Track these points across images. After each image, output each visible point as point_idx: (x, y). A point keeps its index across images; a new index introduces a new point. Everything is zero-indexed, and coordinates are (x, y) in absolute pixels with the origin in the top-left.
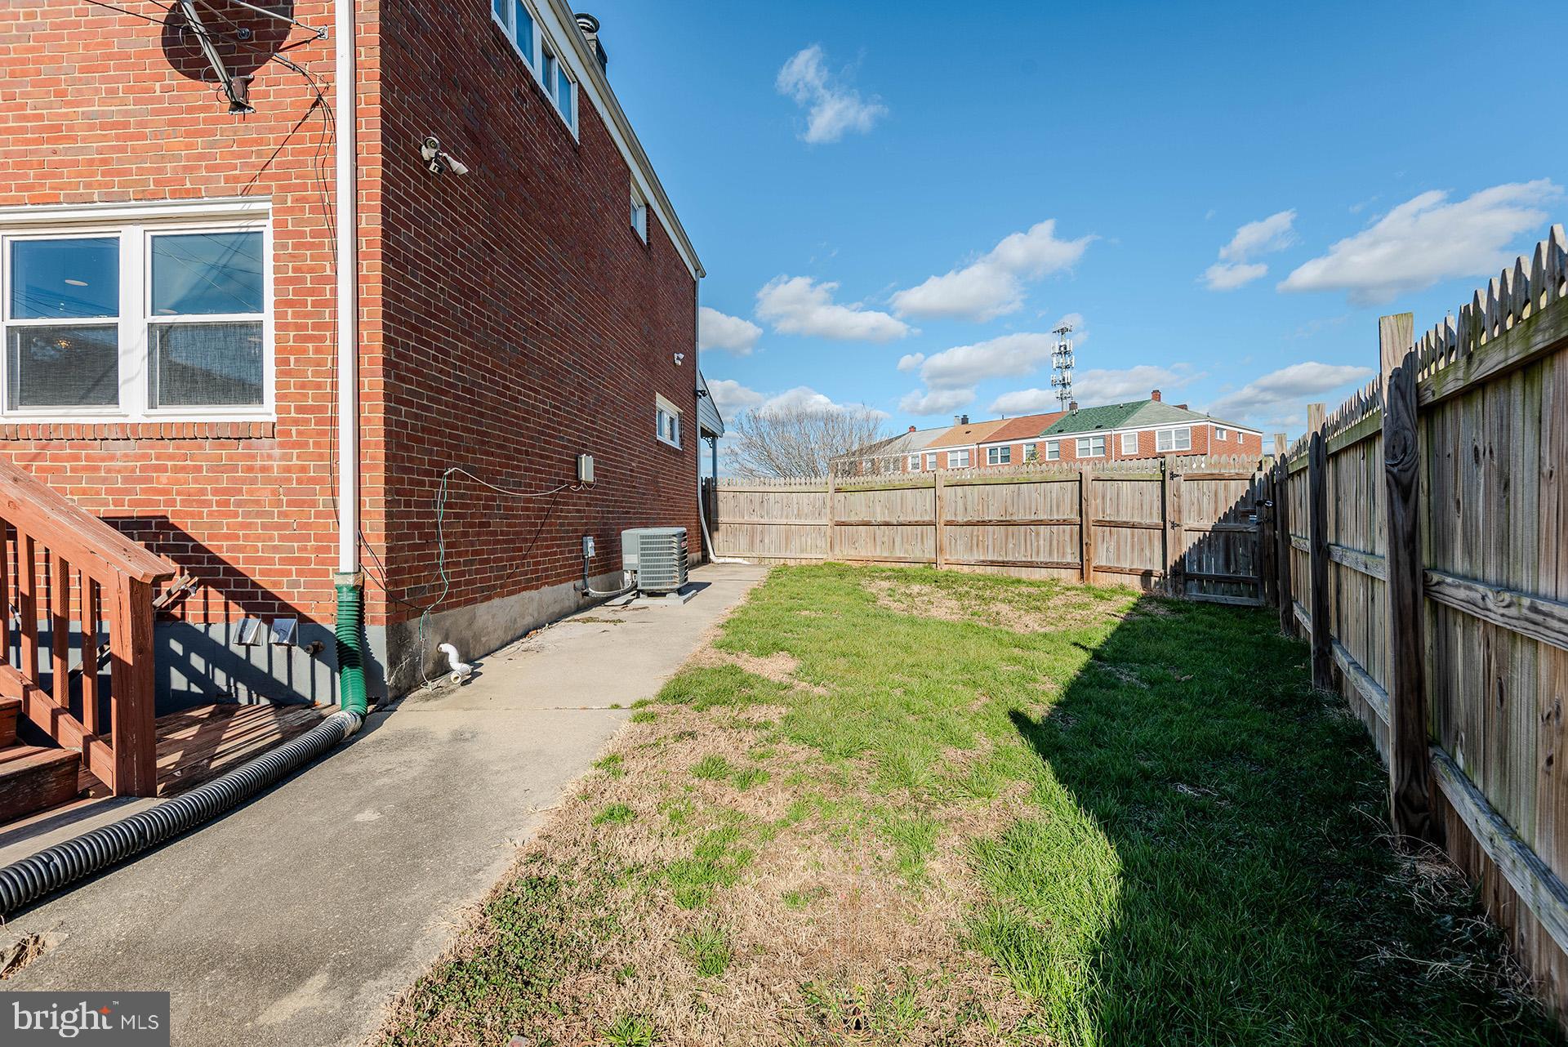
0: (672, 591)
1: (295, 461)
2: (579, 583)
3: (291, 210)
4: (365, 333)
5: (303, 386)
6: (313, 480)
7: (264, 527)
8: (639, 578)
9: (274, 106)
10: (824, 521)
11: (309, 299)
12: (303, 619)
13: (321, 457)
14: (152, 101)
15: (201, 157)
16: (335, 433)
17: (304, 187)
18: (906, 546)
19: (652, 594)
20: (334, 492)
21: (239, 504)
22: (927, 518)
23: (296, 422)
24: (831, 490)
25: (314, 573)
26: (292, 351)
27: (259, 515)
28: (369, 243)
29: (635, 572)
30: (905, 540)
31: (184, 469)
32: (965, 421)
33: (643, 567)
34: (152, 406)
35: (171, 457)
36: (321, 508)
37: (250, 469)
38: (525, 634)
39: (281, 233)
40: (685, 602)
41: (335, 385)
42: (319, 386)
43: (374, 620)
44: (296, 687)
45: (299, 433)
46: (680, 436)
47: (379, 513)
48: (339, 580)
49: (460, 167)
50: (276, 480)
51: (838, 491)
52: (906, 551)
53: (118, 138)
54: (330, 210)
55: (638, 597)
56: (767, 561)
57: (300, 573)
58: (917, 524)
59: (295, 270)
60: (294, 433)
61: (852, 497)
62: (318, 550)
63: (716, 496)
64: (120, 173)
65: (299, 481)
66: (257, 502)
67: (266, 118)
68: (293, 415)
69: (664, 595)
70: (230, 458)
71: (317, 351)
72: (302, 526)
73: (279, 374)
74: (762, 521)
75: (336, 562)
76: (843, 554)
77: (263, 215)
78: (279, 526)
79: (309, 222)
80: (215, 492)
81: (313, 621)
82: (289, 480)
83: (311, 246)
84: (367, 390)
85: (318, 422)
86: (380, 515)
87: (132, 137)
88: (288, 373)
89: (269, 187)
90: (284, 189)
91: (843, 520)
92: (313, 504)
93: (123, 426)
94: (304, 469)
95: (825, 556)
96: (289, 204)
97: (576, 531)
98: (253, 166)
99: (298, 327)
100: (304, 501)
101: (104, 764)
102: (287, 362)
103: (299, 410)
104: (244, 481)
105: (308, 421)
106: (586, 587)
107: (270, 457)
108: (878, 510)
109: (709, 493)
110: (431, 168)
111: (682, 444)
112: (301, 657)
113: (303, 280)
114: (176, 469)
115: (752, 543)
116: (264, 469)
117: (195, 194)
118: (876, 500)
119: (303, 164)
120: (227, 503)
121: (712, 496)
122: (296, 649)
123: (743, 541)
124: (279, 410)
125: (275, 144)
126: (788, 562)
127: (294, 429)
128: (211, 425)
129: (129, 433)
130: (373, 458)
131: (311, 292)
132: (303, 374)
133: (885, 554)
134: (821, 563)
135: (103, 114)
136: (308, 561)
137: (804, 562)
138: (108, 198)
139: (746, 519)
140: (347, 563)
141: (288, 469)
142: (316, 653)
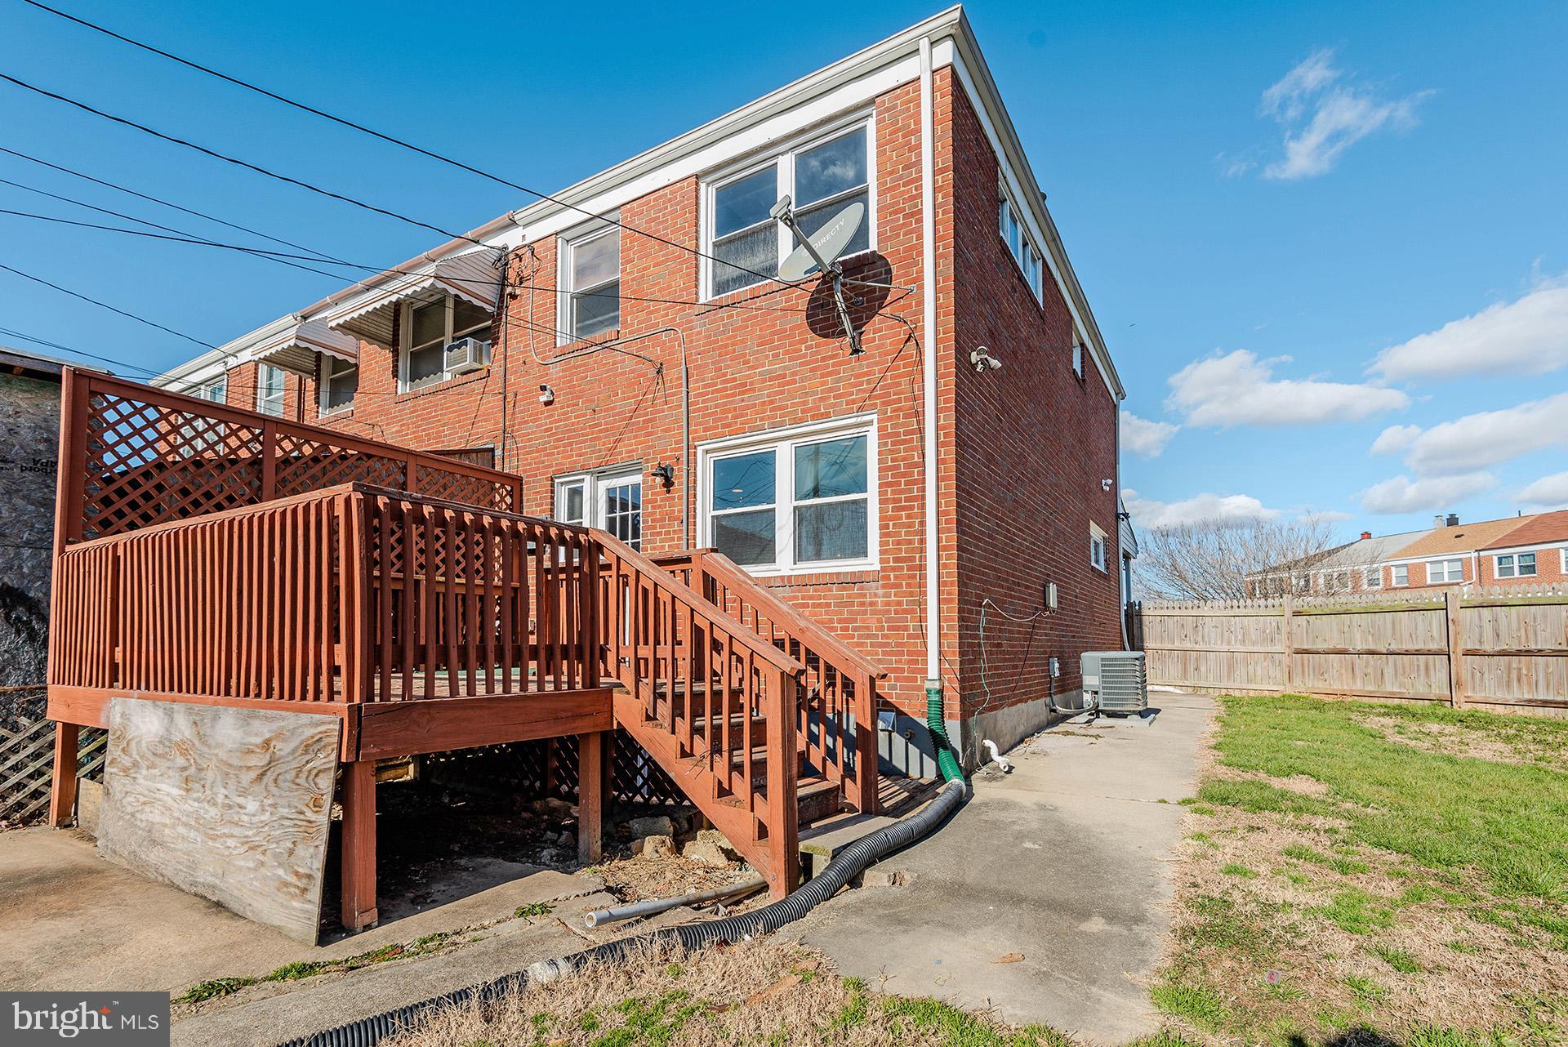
0: (1134, 712)
1: (893, 598)
2: (1048, 700)
3: (890, 418)
4: (943, 501)
5: (899, 543)
6: (906, 611)
7: (872, 645)
8: (1100, 699)
9: (878, 347)
10: (1278, 648)
11: (903, 480)
12: (900, 713)
13: (911, 594)
14: (800, 357)
15: (831, 390)
16: (923, 577)
17: (899, 401)
18: (1401, 678)
19: (1111, 715)
20: (922, 619)
21: (855, 629)
22: (1433, 646)
23: (894, 569)
24: (1288, 613)
25: (907, 679)
26: (891, 518)
27: (868, 637)
28: (946, 435)
29: (1096, 693)
30: (1400, 671)
31: (819, 605)
32: (1452, 521)
33: (1104, 688)
34: (795, 564)
35: (811, 598)
36: (912, 631)
37: (862, 604)
38: (1022, 741)
39: (883, 435)
40: (1150, 724)
41: (922, 541)
42: (910, 542)
43: (951, 716)
44: (894, 762)
45: (896, 577)
46: (1106, 561)
47: (954, 635)
48: (928, 685)
49: (995, 363)
50: (880, 612)
51: (1297, 614)
52: (1402, 685)
53: (779, 385)
54: (919, 415)
55: (1098, 717)
56: (1203, 691)
57: (897, 679)
58: (1418, 653)
59: (893, 460)
60: (892, 577)
61: (1318, 622)
62: (910, 662)
63: (1141, 621)
64: (780, 408)
65: (896, 612)
66: (868, 628)
67: (873, 356)
68: (891, 564)
69: (1125, 716)
70: (849, 596)
71: (909, 517)
72: (898, 645)
73: (882, 535)
74: (1197, 647)
75: (925, 671)
76: (1308, 685)
77: (870, 423)
78: (881, 645)
79: (903, 425)
80: (840, 621)
81: (906, 714)
82: (889, 611)
83: (904, 442)
84: (944, 543)
85: (910, 568)
86: (955, 636)
87: (788, 383)
88: (888, 535)
89: (875, 404)
90: (885, 404)
91: (1306, 647)
92: (906, 628)
93: (782, 577)
94: (899, 603)
95: (1281, 688)
96: (889, 414)
97: (1045, 652)
98: (864, 391)
99: (895, 501)
100: (899, 627)
101: (853, 794)
102: (887, 526)
103: (896, 560)
104: (858, 612)
105: (901, 568)
106: (1054, 705)
107: (876, 595)
108: (1358, 636)
109: (1132, 617)
110: (978, 370)
111: (1107, 568)
112: (899, 741)
113: (898, 467)
114: (815, 606)
115: (1185, 670)
116: (872, 604)
117: (826, 415)
118: (1355, 624)
119: (899, 384)
120: (847, 629)
121: (1135, 621)
122: (894, 735)
123: (1174, 670)
124: (882, 561)
125: (880, 373)
126: (1231, 692)
127: (892, 574)
128: (838, 574)
129: (787, 582)
130: (949, 593)
131: (904, 475)
132: (898, 534)
133: (1370, 688)
134: (1277, 695)
135: (770, 372)
136: (902, 670)
137: (1252, 694)
138: (773, 426)
139: (1177, 645)
140: (933, 672)
141: (888, 604)
142: (910, 739)
